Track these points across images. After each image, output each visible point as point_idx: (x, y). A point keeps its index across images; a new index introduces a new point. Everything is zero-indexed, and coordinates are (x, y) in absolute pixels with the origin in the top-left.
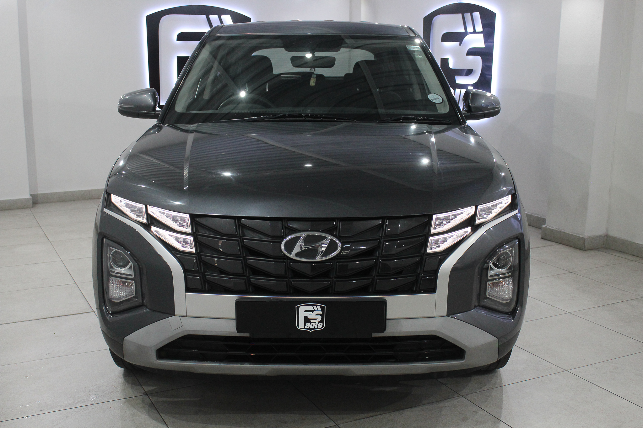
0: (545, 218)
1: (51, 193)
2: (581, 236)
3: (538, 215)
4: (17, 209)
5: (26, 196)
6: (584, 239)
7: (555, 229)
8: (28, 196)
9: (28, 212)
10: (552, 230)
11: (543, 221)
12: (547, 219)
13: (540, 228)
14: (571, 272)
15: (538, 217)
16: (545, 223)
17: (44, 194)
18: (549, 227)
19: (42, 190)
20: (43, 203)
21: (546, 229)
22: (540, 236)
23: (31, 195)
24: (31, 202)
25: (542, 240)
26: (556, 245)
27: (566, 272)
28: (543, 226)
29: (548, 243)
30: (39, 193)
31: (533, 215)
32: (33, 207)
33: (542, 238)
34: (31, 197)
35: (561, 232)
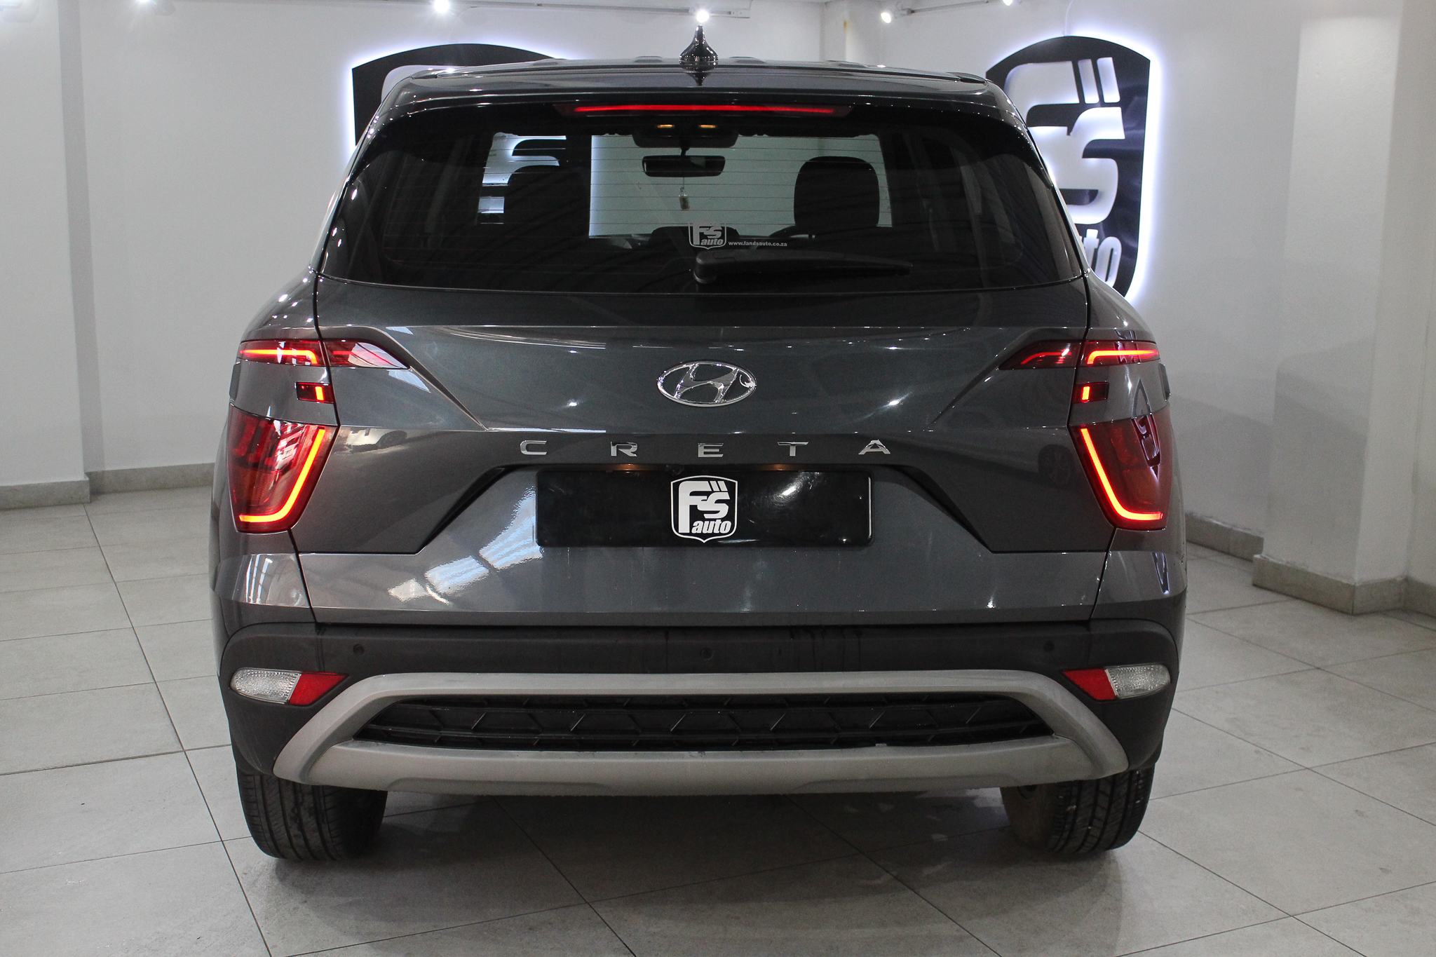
0: (1261, 536)
1: (135, 470)
2: (1345, 581)
3: (1245, 529)
4: (54, 505)
5: (76, 475)
6: (1352, 589)
7: (1284, 563)
8: (80, 477)
9: (79, 512)
10: (1276, 567)
11: (1257, 543)
12: (1265, 539)
13: (1250, 560)
14: (1318, 668)
15: (1246, 535)
16: (1262, 547)
17: (116, 473)
18: (1271, 559)
19: (113, 464)
20: (116, 491)
21: (1264, 563)
22: (1249, 580)
23: (88, 474)
24: (87, 490)
25: (1255, 589)
26: (1286, 601)
27: (1308, 667)
28: (1257, 556)
29: (1269, 596)
30: (108, 468)
31: (1235, 529)
32: (91, 502)
33: (1255, 585)
34: (88, 479)
35: (1297, 570)
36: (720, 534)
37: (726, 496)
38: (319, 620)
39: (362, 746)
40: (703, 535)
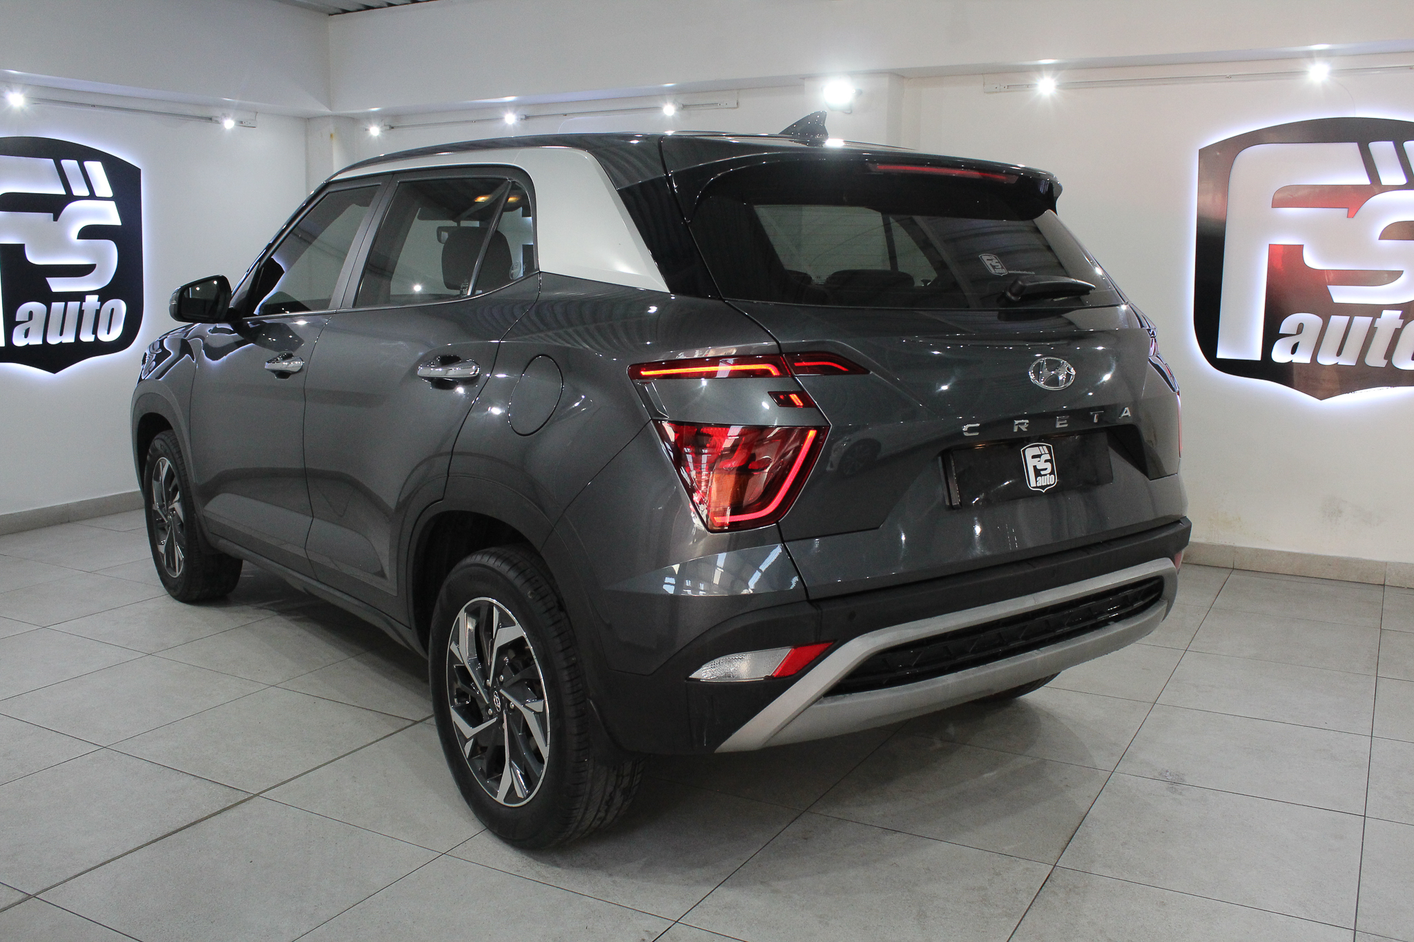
36: (1051, 485)
37: (1048, 457)
38: (812, 597)
39: (835, 700)
40: (1043, 487)
